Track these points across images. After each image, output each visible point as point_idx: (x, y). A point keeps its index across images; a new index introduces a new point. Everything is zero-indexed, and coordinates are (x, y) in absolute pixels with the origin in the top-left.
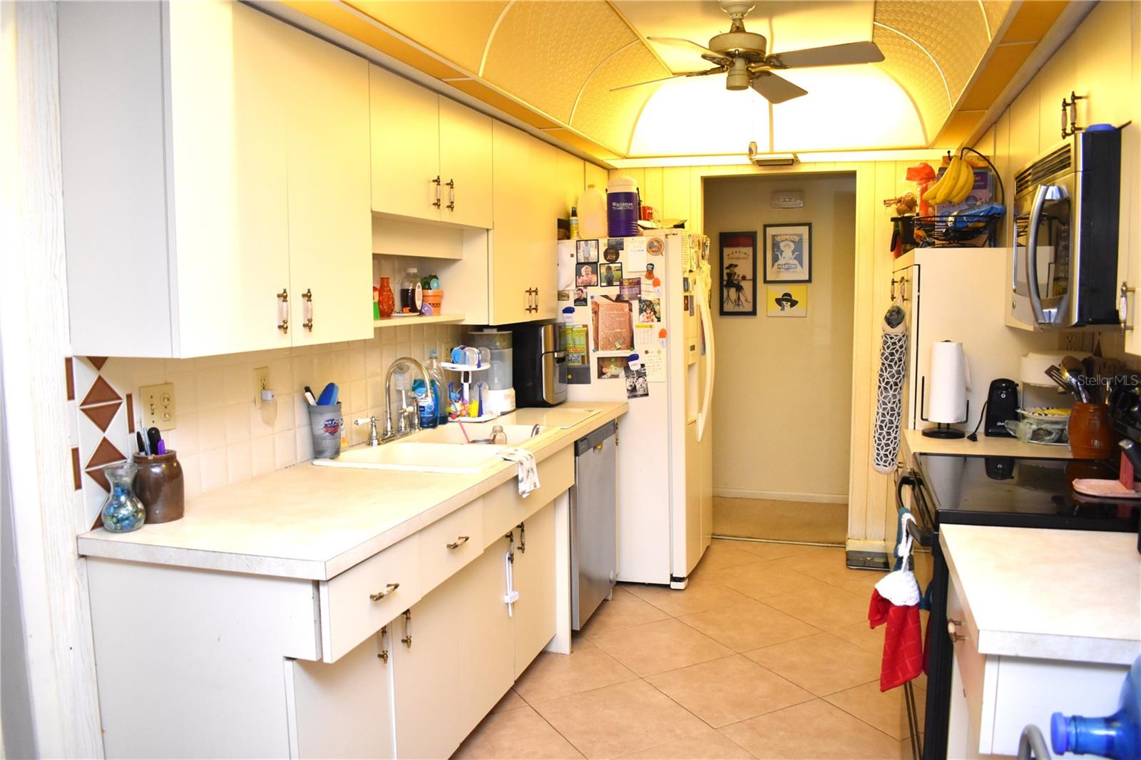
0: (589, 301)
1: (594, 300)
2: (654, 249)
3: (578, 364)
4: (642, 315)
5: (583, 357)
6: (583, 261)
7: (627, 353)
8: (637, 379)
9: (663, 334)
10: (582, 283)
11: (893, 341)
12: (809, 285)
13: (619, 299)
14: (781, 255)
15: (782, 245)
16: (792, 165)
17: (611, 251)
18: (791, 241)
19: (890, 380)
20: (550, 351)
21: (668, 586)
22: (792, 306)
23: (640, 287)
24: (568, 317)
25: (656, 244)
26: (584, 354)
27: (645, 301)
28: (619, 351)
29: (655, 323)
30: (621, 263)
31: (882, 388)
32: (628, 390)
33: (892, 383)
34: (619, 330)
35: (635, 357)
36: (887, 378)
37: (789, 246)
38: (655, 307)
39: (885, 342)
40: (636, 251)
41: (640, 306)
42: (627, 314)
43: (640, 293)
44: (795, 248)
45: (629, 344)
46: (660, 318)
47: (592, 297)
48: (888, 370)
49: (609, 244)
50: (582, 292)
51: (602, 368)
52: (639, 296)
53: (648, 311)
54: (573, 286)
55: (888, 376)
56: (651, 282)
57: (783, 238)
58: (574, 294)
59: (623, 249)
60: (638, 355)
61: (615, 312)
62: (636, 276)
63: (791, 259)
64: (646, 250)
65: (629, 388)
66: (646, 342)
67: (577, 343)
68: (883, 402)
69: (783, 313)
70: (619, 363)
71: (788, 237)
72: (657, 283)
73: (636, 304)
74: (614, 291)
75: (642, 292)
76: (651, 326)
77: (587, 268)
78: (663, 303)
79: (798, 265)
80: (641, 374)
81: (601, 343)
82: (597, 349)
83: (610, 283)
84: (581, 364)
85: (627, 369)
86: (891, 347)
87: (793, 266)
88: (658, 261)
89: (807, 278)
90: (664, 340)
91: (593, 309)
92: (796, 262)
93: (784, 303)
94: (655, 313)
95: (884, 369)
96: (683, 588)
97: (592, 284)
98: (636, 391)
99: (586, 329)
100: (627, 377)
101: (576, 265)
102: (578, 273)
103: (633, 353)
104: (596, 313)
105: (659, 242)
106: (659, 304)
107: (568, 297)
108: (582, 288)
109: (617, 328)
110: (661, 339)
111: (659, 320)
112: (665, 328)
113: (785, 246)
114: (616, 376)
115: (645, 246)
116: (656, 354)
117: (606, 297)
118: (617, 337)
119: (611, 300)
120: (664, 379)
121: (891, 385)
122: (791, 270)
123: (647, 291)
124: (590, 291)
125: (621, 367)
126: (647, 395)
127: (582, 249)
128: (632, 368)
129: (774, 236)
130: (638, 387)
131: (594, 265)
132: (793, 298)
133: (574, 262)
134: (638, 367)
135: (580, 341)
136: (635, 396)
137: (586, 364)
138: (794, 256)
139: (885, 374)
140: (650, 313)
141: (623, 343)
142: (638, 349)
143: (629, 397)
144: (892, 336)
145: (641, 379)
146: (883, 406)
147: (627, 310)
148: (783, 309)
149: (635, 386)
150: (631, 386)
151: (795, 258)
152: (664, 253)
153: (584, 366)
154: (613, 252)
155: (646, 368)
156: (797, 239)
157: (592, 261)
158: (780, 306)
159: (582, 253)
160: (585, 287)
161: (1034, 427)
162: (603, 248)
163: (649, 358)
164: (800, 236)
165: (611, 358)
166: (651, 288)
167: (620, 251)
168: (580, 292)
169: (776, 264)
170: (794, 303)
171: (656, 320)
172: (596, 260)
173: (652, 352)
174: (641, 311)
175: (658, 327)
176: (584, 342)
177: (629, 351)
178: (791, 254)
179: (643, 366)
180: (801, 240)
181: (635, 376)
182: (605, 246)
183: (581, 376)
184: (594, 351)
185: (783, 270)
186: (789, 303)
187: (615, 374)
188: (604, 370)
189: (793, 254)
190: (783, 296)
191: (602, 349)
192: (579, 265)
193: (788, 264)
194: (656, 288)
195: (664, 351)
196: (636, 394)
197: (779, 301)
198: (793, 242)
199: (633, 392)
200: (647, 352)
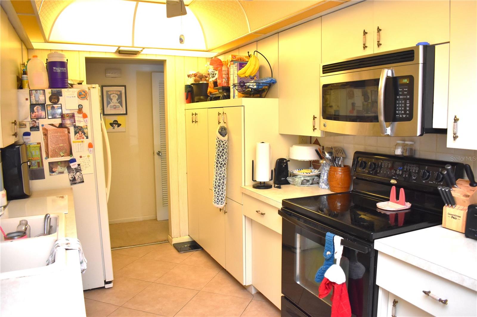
0: (41, 128)
1: (44, 127)
2: (82, 96)
3: (36, 167)
4: (76, 135)
5: (38, 163)
6: (35, 103)
7: (68, 158)
8: (76, 173)
9: (90, 146)
10: (35, 117)
11: (223, 143)
12: (126, 116)
13: (61, 126)
14: (111, 101)
15: (112, 96)
16: (136, 54)
17: (54, 97)
18: (116, 94)
19: (223, 162)
20: (26, 161)
21: (104, 287)
22: (118, 126)
23: (75, 118)
24: (27, 139)
25: (83, 93)
26: (40, 161)
27: (77, 127)
28: (63, 158)
29: (85, 140)
30: (61, 104)
31: (219, 166)
32: (70, 180)
33: (224, 164)
34: (62, 145)
35: (74, 161)
36: (221, 162)
37: (115, 97)
38: (84, 130)
39: (219, 144)
40: (71, 97)
41: (75, 130)
42: (67, 135)
43: (75, 122)
44: (118, 98)
45: (69, 152)
46: (88, 136)
47: (43, 125)
48: (222, 157)
49: (52, 93)
50: (35, 122)
51: (52, 168)
52: (74, 124)
53: (80, 133)
54: (29, 119)
55: (222, 160)
56: (81, 115)
57: (112, 92)
58: (30, 124)
59: (61, 96)
60: (75, 159)
61: (59, 134)
62: (72, 112)
63: (116, 103)
64: (76, 96)
65: (71, 179)
66: (80, 151)
67: (33, 155)
68: (219, 173)
69: (114, 130)
70: (63, 165)
71: (114, 92)
72: (85, 116)
73: (72, 130)
74: (57, 122)
75: (76, 121)
76: (82, 142)
77: (38, 107)
78: (89, 128)
79: (120, 106)
80: (78, 170)
81: (50, 153)
82: (48, 157)
83: (54, 117)
84: (37, 167)
85: (69, 168)
86: (223, 146)
87: (118, 107)
88: (85, 103)
89: (125, 113)
90: (92, 149)
91: (43, 133)
92: (119, 105)
93: (114, 125)
94: (84, 134)
95: (219, 157)
96: (112, 286)
97: (42, 117)
98: (76, 180)
99: (39, 145)
100: (69, 172)
101: (30, 105)
102: (32, 111)
103: (72, 158)
104: (45, 135)
105: (85, 92)
106: (87, 128)
107: (26, 126)
108: (35, 120)
109: (61, 144)
110: (90, 149)
111: (87, 138)
112: (91, 142)
113: (113, 96)
114: (62, 173)
115: (76, 94)
116: (86, 157)
117: (52, 125)
118: (61, 149)
119: (56, 127)
120: (92, 171)
121: (223, 165)
122: (117, 109)
123: (80, 122)
124: (41, 122)
125: (65, 167)
126: (83, 182)
127: (33, 95)
128: (72, 167)
129: (107, 92)
130: (76, 178)
131: (43, 105)
132: (119, 123)
133: (28, 103)
134: (76, 166)
135: (35, 154)
136: (75, 183)
137: (41, 167)
138: (118, 101)
139: (220, 160)
140: (81, 134)
141: (66, 152)
142: (75, 155)
143: (71, 184)
144: (223, 141)
145: (78, 173)
146: (219, 175)
147: (67, 132)
148: (114, 128)
149: (75, 177)
150: (72, 177)
151: (118, 103)
152: (88, 98)
153: (39, 168)
154: (55, 98)
155: (81, 166)
156: (119, 93)
157: (41, 103)
158: (113, 127)
159: (34, 98)
160: (37, 119)
161: (302, 179)
162: (48, 95)
163: (82, 160)
164: (120, 92)
165: (58, 162)
166: (82, 119)
167: (60, 97)
168: (33, 122)
169: (109, 106)
170: (119, 125)
171: (85, 138)
172: (44, 103)
173: (84, 157)
174: (76, 133)
175: (86, 142)
176: (39, 153)
177: (69, 157)
178: (116, 101)
179: (79, 165)
180: (121, 94)
181: (75, 171)
182: (49, 94)
183: (38, 175)
184: (46, 159)
185: (113, 109)
186: (117, 125)
187: (62, 171)
188: (54, 170)
189: (117, 101)
190: (114, 122)
191: (52, 157)
192: (32, 106)
193: (115, 106)
194: (85, 119)
195: (91, 156)
196: (76, 182)
197: (111, 124)
198: (117, 94)
199: (73, 181)
200: (81, 157)
